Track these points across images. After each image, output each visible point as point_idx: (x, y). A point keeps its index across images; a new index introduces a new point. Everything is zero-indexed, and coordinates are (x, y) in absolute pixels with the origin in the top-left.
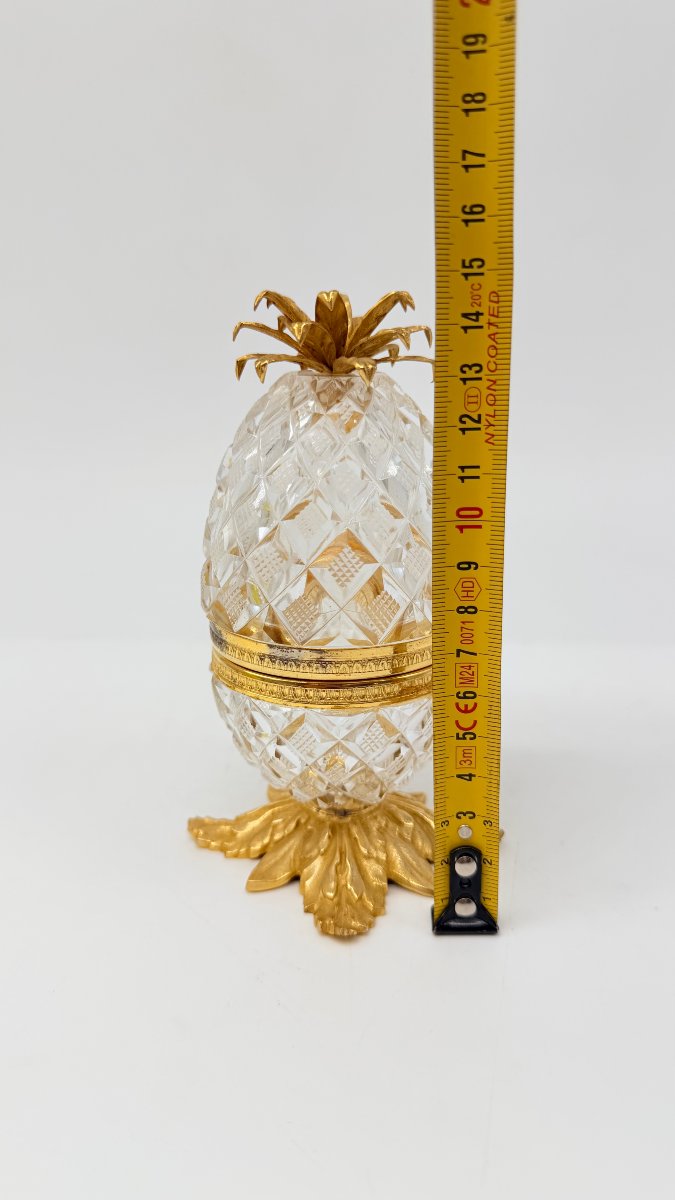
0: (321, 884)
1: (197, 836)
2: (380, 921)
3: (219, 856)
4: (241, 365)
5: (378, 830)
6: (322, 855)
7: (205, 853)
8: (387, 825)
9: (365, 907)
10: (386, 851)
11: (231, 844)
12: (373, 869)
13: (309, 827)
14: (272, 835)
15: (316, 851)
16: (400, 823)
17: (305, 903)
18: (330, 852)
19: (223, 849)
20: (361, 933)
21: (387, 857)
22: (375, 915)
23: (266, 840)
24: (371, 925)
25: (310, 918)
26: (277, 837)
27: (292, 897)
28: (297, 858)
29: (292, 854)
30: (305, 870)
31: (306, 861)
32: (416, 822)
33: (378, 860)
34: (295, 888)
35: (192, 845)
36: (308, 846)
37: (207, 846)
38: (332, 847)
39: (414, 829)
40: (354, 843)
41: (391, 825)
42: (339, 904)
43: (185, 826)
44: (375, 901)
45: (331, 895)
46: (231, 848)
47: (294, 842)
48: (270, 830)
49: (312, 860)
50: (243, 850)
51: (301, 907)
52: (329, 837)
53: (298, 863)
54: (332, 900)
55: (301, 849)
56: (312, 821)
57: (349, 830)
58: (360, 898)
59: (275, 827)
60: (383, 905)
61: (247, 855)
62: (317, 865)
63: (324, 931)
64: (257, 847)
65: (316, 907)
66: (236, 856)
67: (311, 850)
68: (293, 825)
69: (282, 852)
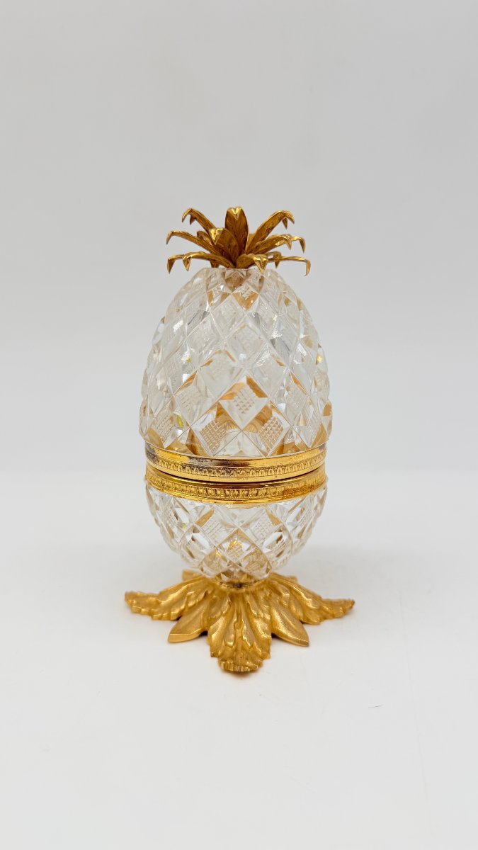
0: (224, 636)
1: (131, 604)
2: (266, 662)
3: (148, 619)
4: (171, 263)
5: (264, 598)
6: (224, 616)
7: (138, 617)
8: (270, 595)
9: (255, 653)
10: (270, 613)
11: (156, 610)
12: (259, 625)
13: (214, 596)
14: (187, 603)
15: (219, 613)
16: (280, 594)
17: (211, 651)
18: (229, 614)
19: (151, 614)
20: (253, 670)
21: (271, 617)
22: (263, 658)
23: (183, 607)
24: (260, 665)
25: (215, 660)
26: (191, 604)
27: (202, 647)
28: (205, 619)
29: (201, 616)
30: (212, 627)
31: (212, 621)
32: (291, 593)
33: (264, 620)
34: (203, 641)
35: (128, 612)
36: (213, 610)
37: (139, 612)
38: (231, 610)
39: (290, 599)
40: (247, 607)
41: (273, 595)
42: (236, 650)
43: (123, 597)
44: (262, 648)
45: (231, 643)
46: (157, 613)
47: (203, 608)
48: (186, 599)
49: (216, 620)
50: (165, 614)
51: (209, 653)
52: (229, 603)
53: (206, 622)
54: (231, 647)
55: (208, 613)
56: (216, 592)
57: (243, 598)
58: (252, 646)
59: (189, 597)
60: (268, 652)
61: (168, 618)
62: (221, 623)
63: (226, 670)
64: (177, 611)
65: (220, 653)
66: (160, 618)
67: (216, 613)
68: (202, 595)
69: (194, 615)
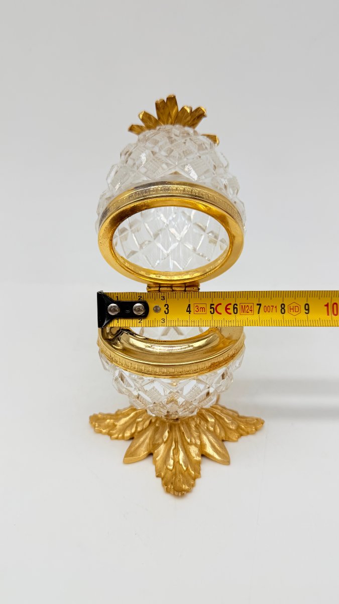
0: (165, 460)
1: (94, 427)
2: (198, 481)
3: (107, 438)
5: (195, 426)
6: (165, 443)
7: (100, 436)
8: (200, 423)
9: (190, 474)
10: (201, 439)
11: (114, 432)
12: (194, 451)
13: (157, 425)
14: (136, 428)
15: (160, 441)
16: (207, 421)
17: (156, 471)
18: (169, 441)
19: (110, 435)
20: (188, 491)
21: (201, 442)
22: (194, 479)
23: (133, 430)
24: (193, 486)
25: (159, 480)
26: (139, 429)
27: (147, 468)
28: (151, 443)
29: (147, 441)
30: (156, 451)
31: (156, 446)
32: (216, 419)
33: (196, 445)
34: (150, 460)
35: (92, 430)
36: (157, 437)
37: (100, 432)
38: (171, 438)
39: (215, 424)
40: (182, 435)
41: (202, 423)
42: (175, 474)
43: (88, 420)
44: (195, 470)
45: (171, 468)
46: (115, 434)
47: (149, 433)
48: (135, 425)
49: (159, 445)
50: (120, 436)
51: (154, 474)
52: (168, 432)
53: (151, 446)
54: (171, 471)
55: (153, 438)
56: (158, 422)
57: (179, 428)
58: (187, 469)
59: (138, 423)
60: (199, 473)
61: (123, 438)
62: (162, 449)
63: (168, 491)
64: (128, 434)
65: (162, 474)
66: (117, 438)
67: (158, 440)
68: (147, 423)
69: (142, 439)
